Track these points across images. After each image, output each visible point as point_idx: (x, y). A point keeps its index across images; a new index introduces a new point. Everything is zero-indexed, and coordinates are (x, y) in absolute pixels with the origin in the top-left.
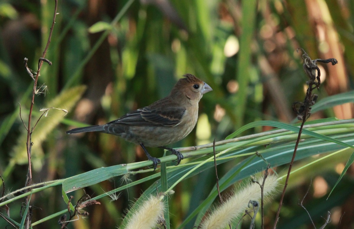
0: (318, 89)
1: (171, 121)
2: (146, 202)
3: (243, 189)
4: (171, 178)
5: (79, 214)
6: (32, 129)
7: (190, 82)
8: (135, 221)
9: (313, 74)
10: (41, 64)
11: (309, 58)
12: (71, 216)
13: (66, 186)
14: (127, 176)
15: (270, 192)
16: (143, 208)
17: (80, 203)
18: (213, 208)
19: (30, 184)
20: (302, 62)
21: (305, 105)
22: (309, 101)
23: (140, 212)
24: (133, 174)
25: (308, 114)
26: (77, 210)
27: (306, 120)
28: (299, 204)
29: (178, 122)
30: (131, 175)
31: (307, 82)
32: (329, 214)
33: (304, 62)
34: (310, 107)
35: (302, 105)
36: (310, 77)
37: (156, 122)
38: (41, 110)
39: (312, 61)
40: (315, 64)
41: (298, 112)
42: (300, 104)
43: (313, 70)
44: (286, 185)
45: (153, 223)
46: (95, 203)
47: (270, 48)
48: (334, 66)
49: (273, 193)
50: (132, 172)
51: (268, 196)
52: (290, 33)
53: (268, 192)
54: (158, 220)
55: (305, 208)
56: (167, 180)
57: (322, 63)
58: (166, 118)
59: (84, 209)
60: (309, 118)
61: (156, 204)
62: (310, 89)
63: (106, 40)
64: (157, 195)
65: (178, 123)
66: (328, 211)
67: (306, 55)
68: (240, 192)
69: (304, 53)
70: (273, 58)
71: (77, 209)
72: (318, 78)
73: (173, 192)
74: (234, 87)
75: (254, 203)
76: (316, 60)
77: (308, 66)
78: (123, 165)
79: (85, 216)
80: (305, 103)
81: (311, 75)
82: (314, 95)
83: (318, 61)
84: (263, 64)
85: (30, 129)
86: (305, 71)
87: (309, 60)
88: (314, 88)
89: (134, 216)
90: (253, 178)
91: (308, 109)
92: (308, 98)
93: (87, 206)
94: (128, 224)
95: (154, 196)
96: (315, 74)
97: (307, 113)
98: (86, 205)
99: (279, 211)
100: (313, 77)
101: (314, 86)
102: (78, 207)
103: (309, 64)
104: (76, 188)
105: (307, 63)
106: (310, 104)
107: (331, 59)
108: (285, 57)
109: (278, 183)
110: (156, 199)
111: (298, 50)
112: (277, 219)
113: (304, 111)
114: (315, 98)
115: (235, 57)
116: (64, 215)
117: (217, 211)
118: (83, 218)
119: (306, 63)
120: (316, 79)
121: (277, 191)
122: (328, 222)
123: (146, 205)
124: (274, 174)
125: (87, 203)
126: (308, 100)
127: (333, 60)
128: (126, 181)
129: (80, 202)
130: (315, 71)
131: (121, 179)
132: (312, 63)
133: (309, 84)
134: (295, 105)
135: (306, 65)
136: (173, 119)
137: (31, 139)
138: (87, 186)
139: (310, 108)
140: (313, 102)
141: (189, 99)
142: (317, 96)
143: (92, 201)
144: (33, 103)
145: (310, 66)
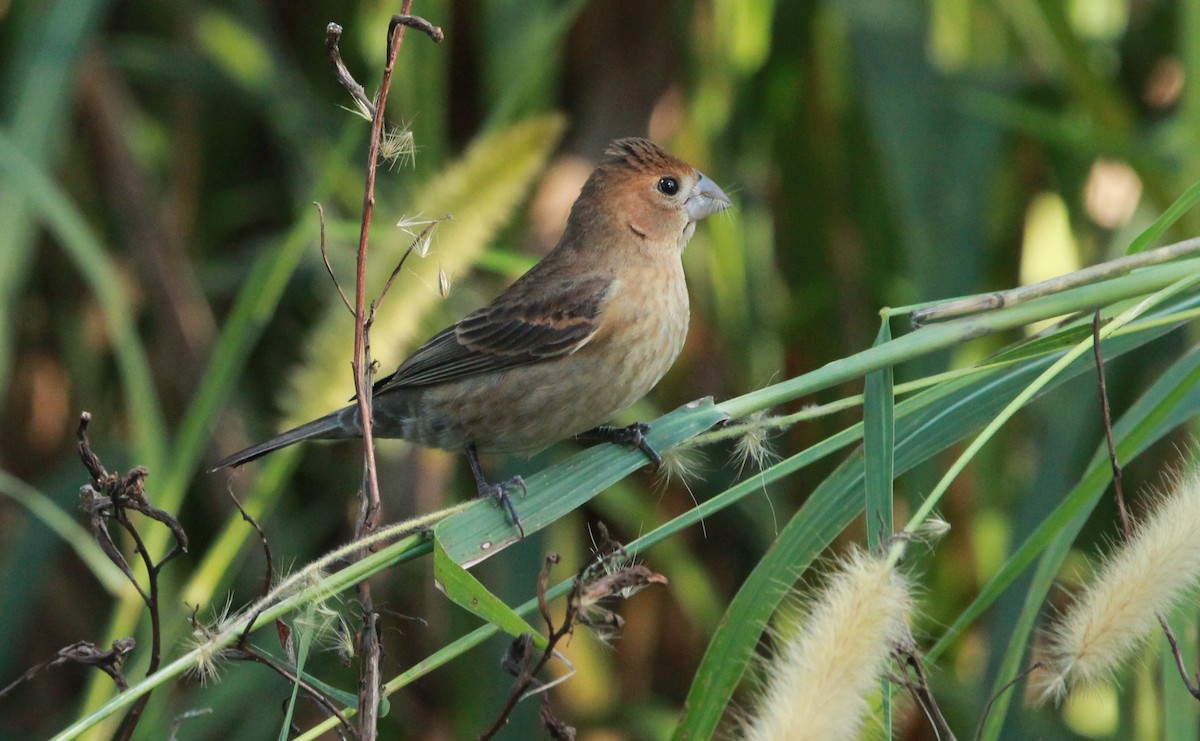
1: (559, 332)
4: (923, 428)
5: (586, 623)
6: (372, 307)
7: (644, 171)
10: (395, 42)
12: (556, 631)
14: (759, 439)
17: (588, 579)
18: (1099, 554)
19: (373, 526)
24: (781, 428)
26: (576, 609)
29: (586, 329)
30: (773, 431)
37: (509, 348)
46: (646, 577)
50: (779, 421)
56: (894, 449)
58: (539, 326)
59: (604, 602)
65: (585, 336)
71: (575, 603)
79: (607, 631)
85: (365, 308)
93: (613, 594)
98: (612, 587)
102: (579, 597)
117: (1112, 566)
128: (755, 456)
131: (736, 452)
136: (566, 323)
137: (368, 348)
141: (643, 236)
143: (633, 572)
144: (373, 201)
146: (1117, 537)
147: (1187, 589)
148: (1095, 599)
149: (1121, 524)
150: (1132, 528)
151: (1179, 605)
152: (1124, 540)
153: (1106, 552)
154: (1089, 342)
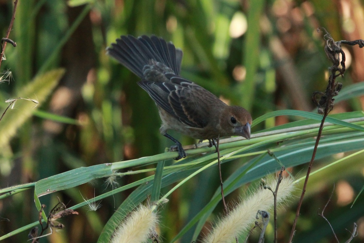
0: (343, 76)
2: (135, 212)
3: (253, 195)
5: (52, 226)
8: (122, 234)
9: (337, 58)
11: (332, 39)
12: (44, 229)
13: (40, 189)
14: (113, 179)
15: (284, 198)
16: (131, 220)
17: (54, 213)
18: (218, 219)
20: (323, 44)
21: (326, 96)
22: (331, 91)
23: (128, 224)
24: (121, 176)
25: (330, 107)
26: (50, 222)
27: (328, 114)
28: (319, 214)
30: (118, 177)
31: (329, 68)
32: (356, 226)
33: (326, 44)
34: (333, 98)
35: (324, 96)
36: (333, 62)
38: (6, 102)
39: (335, 43)
40: (339, 47)
41: (318, 104)
42: (321, 94)
43: (336, 53)
44: (304, 191)
45: (144, 237)
46: (72, 212)
47: (284, 28)
48: (362, 48)
49: (288, 199)
50: (120, 174)
51: (282, 203)
52: (308, 9)
53: (282, 198)
54: (149, 234)
55: (326, 219)
57: (347, 45)
59: (59, 220)
60: (331, 111)
61: (147, 215)
62: (333, 77)
63: (88, 17)
64: (148, 205)
66: (354, 223)
67: (328, 36)
68: (249, 198)
69: (326, 33)
70: (288, 39)
71: (49, 220)
72: (343, 63)
73: (167, 201)
74: (241, 74)
75: (263, 214)
76: (340, 42)
77: (331, 49)
78: (107, 164)
79: (59, 228)
80: (327, 93)
81: (334, 60)
82: (338, 83)
83: (343, 43)
84: (276, 46)
86: (328, 55)
87: (332, 41)
88: (338, 75)
89: (120, 228)
90: (264, 181)
91: (331, 100)
92: (330, 87)
93: (62, 217)
94: (114, 239)
95: (144, 206)
96: (339, 58)
97: (329, 105)
98: (61, 215)
99: (295, 222)
100: (337, 62)
101: (337, 73)
102: (51, 218)
103: (332, 47)
104: (51, 191)
105: (330, 45)
106: (332, 94)
107: (358, 41)
108: (303, 38)
109: (294, 187)
110: (147, 209)
111: (318, 29)
112: (293, 232)
113: (326, 103)
114: (339, 86)
115: (242, 38)
116: (36, 227)
118: (57, 231)
119: (328, 45)
120: (340, 64)
121: (293, 196)
122: (353, 236)
123: (134, 216)
124: (289, 176)
125: (63, 213)
126: (331, 89)
127: (361, 42)
128: (112, 184)
129: (53, 211)
130: (339, 55)
131: (105, 182)
132: (336, 45)
133: (331, 70)
134: (314, 96)
135: (328, 48)
138: (63, 189)
139: (333, 100)
140: (336, 91)
142: (342, 85)
143: (68, 211)
145: (333, 49)
146: (224, 214)
147: (243, 231)
148: (216, 232)
149: (225, 210)
150: (228, 212)
151: (240, 235)
152: (226, 215)
153: (220, 218)
154: (217, 161)
